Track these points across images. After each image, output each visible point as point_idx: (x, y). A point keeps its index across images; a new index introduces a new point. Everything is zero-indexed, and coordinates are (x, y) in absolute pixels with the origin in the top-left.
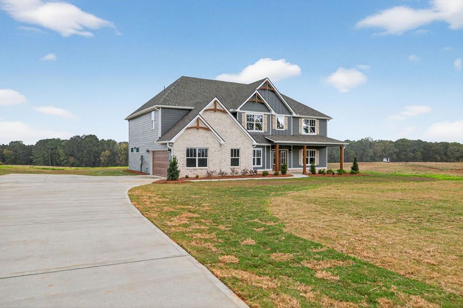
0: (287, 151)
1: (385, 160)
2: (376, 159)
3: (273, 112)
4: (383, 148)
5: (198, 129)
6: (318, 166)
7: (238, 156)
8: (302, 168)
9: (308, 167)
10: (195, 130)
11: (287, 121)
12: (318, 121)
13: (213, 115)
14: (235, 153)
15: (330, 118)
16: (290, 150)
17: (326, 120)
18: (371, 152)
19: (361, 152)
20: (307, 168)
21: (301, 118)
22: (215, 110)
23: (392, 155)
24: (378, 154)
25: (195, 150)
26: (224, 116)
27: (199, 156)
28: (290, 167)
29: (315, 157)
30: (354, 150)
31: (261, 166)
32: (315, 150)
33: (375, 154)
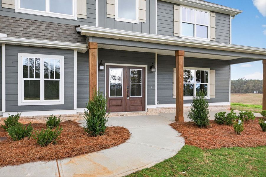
0: (144, 68)
1: (255, 92)
2: (249, 91)
4: (254, 84)
6: (212, 100)
8: (174, 105)
9: (188, 102)
11: (145, 4)
12: (215, 15)
16: (151, 67)
18: (245, 87)
19: (239, 87)
20: (185, 105)
21: (178, 5)
23: (259, 89)
24: (250, 88)
28: (152, 103)
29: (208, 84)
30: (234, 86)
31: (61, 101)
32: (208, 70)
33: (248, 88)
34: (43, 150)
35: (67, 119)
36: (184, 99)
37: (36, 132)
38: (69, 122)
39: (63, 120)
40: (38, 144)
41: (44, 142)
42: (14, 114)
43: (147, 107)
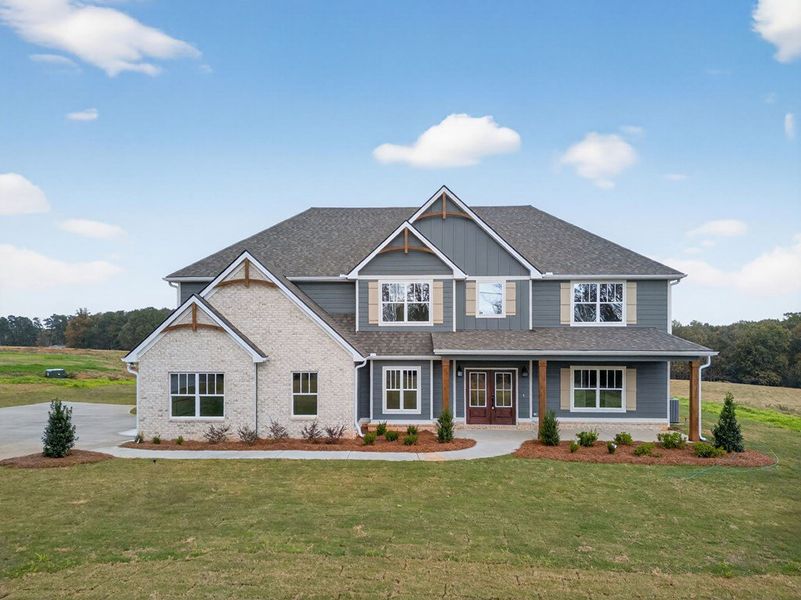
0: (514, 372)
3: (458, 274)
5: (195, 330)
7: (314, 389)
10: (190, 332)
11: (514, 292)
12: (635, 285)
13: (243, 294)
14: (305, 381)
15: (678, 276)
16: (523, 370)
17: (666, 281)
21: (568, 281)
22: (247, 282)
25: (192, 376)
26: (270, 293)
27: (202, 390)
28: (526, 416)
29: (623, 389)
31: (418, 411)
34: (407, 448)
35: (424, 429)
36: (562, 408)
37: (401, 438)
38: (426, 432)
39: (420, 429)
40: (405, 444)
41: (408, 443)
42: (382, 422)
43: (519, 420)
